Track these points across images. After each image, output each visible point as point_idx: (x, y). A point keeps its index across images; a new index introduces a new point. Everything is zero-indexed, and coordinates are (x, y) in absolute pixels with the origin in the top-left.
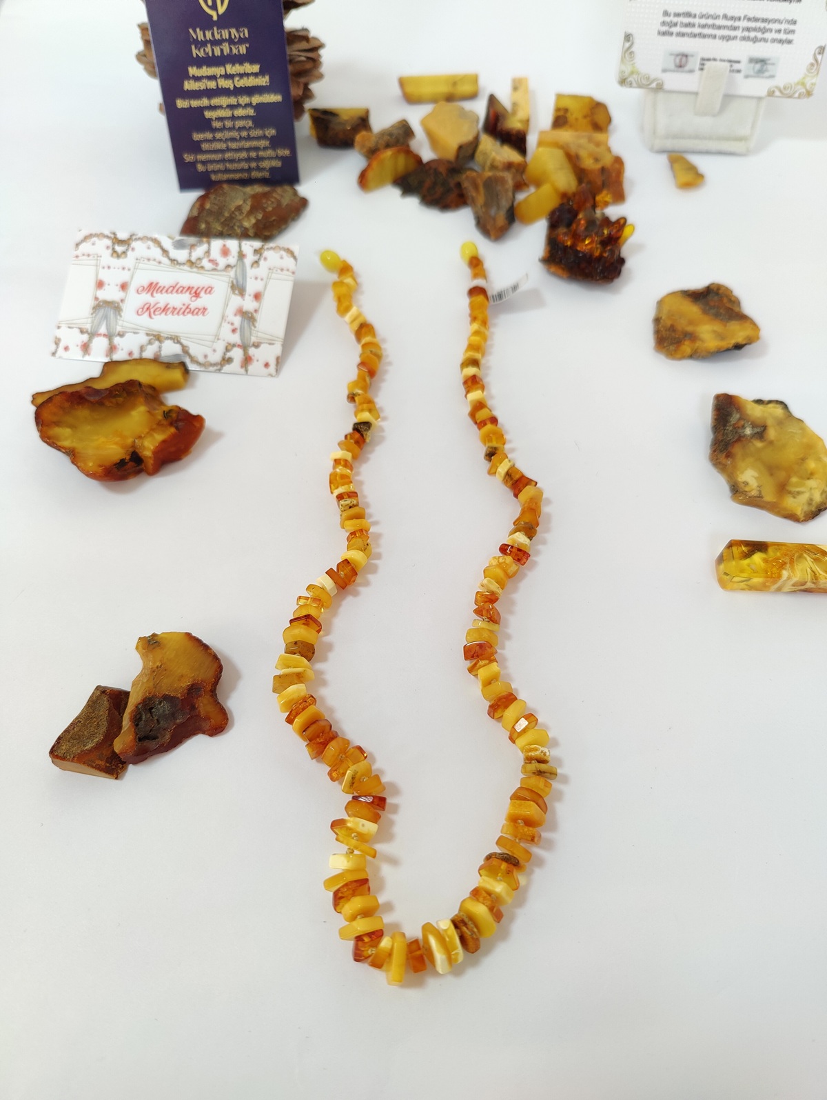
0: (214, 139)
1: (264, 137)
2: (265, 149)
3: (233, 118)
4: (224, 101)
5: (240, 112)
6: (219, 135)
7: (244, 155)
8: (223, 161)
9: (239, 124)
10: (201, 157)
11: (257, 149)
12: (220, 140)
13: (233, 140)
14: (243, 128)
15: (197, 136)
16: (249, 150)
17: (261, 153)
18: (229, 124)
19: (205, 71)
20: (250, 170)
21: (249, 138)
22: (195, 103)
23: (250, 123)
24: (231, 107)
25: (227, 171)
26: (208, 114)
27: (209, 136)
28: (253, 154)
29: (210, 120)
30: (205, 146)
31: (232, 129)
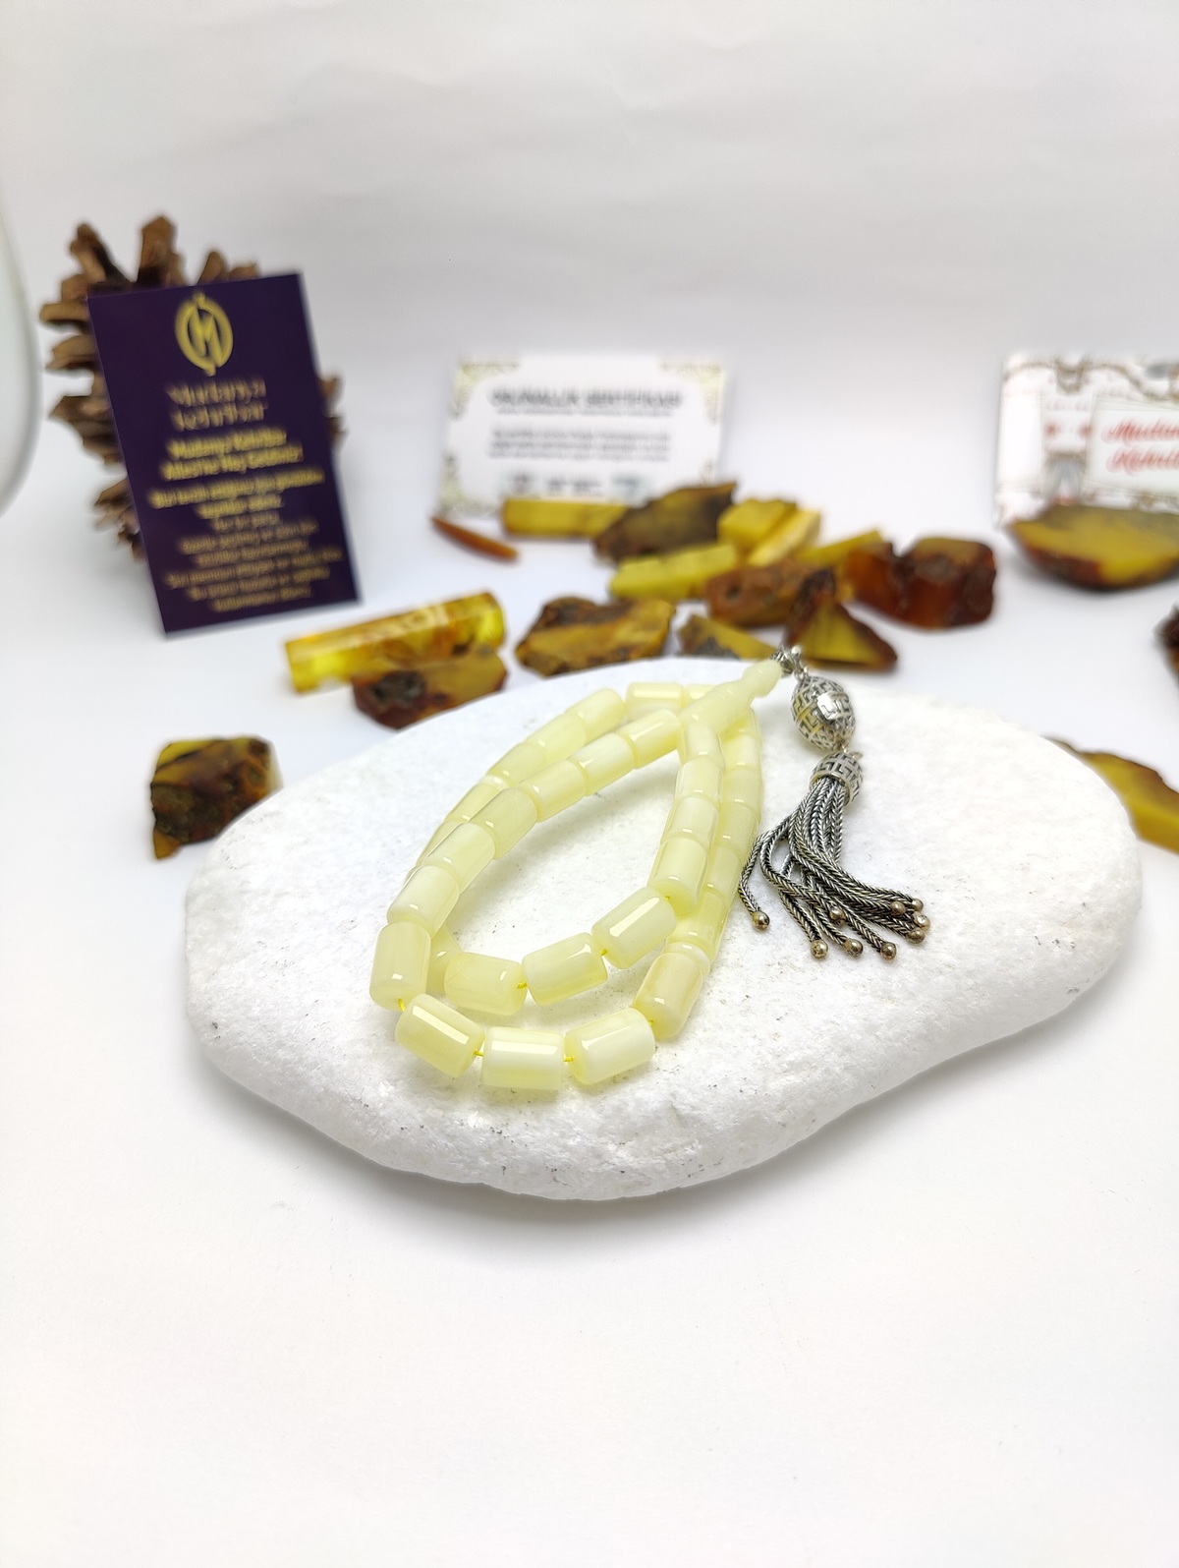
0: (218, 549)
1: (299, 537)
2: (302, 553)
3: (247, 513)
4: (230, 489)
5: (257, 504)
6: (225, 542)
7: (265, 567)
8: (234, 579)
9: (256, 521)
10: (197, 578)
11: (287, 555)
12: (228, 549)
13: (248, 545)
14: (265, 527)
15: (189, 546)
16: (274, 558)
17: (295, 562)
18: (239, 523)
19: (199, 448)
20: (277, 588)
21: (274, 541)
22: (183, 497)
23: (273, 519)
24: (243, 497)
25: (240, 594)
26: (206, 512)
27: (206, 543)
28: (282, 564)
29: (209, 521)
30: (202, 560)
31: (248, 529)
